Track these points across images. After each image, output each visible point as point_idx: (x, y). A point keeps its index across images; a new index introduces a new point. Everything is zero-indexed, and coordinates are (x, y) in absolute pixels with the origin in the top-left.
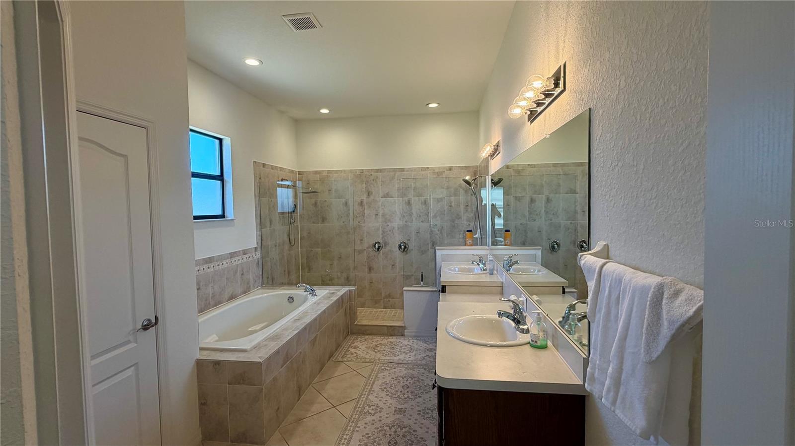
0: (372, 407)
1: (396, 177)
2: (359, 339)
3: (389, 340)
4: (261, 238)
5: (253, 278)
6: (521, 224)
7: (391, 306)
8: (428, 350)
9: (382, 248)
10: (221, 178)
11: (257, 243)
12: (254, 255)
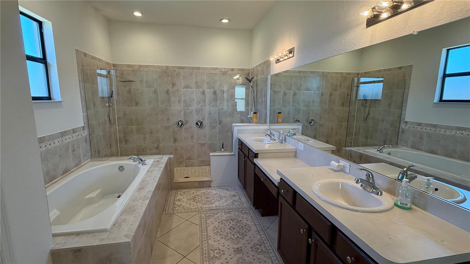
0: (215, 251)
1: (194, 73)
2: (179, 193)
3: (202, 191)
4: (87, 119)
5: (83, 153)
6: (278, 109)
7: (191, 165)
8: (232, 196)
9: (184, 125)
10: (43, 60)
11: (84, 123)
12: (83, 134)
